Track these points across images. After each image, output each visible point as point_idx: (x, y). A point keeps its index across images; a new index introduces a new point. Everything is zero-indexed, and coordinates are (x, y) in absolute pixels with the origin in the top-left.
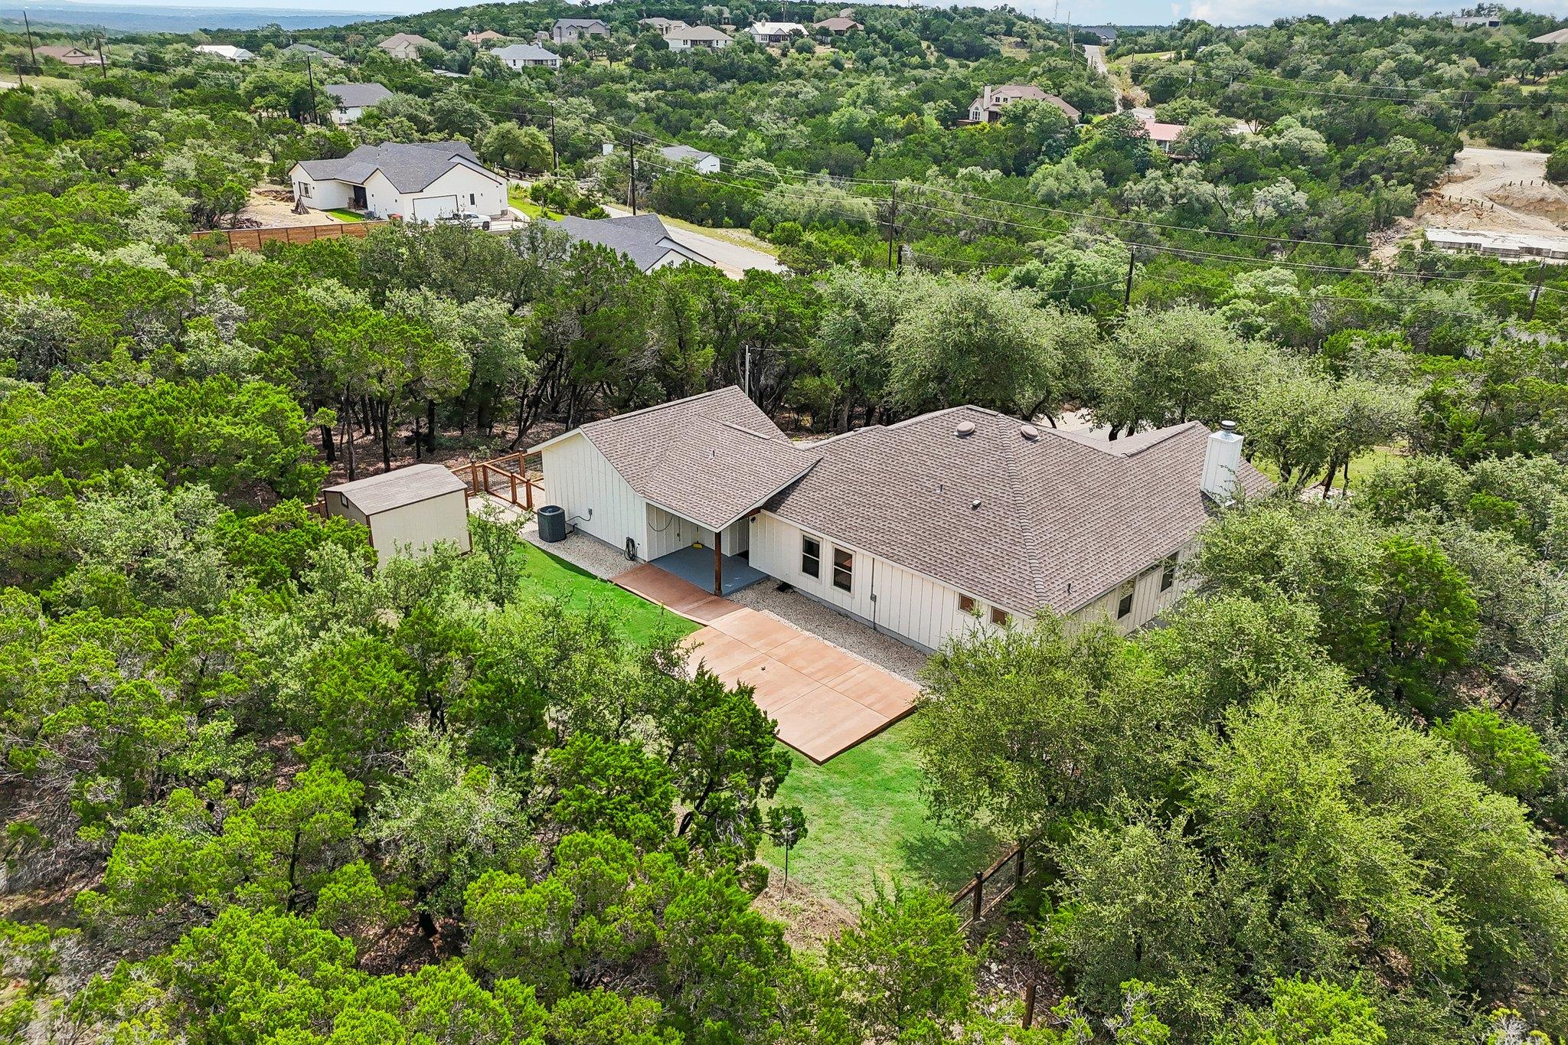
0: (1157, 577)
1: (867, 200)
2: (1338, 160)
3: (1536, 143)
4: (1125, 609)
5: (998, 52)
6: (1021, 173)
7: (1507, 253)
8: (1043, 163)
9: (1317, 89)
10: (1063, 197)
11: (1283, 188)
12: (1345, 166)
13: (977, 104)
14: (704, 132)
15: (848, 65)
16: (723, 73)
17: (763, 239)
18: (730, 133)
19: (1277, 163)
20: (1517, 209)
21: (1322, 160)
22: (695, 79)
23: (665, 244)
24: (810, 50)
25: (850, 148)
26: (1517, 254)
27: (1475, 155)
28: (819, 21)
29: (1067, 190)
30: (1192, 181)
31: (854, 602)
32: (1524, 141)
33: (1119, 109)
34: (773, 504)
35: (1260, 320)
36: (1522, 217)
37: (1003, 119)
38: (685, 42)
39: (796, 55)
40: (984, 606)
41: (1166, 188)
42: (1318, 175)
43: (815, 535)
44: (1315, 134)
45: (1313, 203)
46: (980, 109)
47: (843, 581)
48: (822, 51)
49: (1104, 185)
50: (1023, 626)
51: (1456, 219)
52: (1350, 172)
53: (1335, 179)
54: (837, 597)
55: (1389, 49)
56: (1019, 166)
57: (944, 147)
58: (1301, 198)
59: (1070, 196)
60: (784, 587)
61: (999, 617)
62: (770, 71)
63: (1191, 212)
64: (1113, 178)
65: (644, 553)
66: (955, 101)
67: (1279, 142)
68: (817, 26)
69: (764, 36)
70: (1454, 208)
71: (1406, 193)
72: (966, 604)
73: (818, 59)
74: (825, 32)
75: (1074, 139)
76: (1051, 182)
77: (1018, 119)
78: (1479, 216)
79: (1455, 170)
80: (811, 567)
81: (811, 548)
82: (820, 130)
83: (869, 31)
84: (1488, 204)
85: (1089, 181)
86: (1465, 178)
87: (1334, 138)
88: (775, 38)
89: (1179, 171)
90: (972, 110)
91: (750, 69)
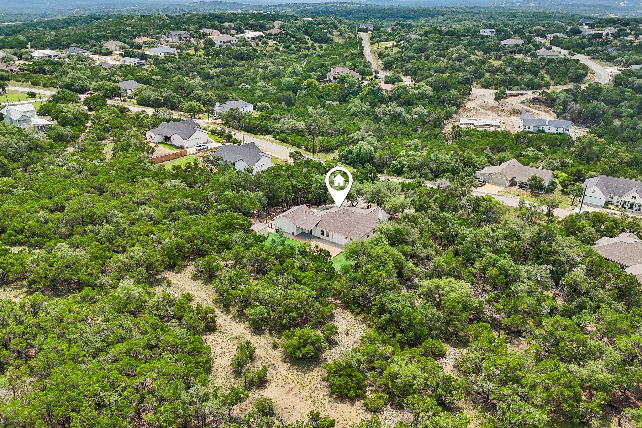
0: (372, 232)
1: (302, 122)
2: (436, 97)
3: (494, 87)
4: (368, 237)
5: (332, 40)
6: (345, 101)
7: (480, 126)
8: (351, 98)
9: (434, 66)
10: (358, 112)
11: (420, 109)
12: (439, 98)
13: (329, 73)
14: (240, 87)
15: (281, 49)
16: (239, 57)
17: (276, 139)
18: (249, 87)
19: (419, 99)
20: (486, 110)
21: (432, 97)
22: (230, 62)
23: (260, 154)
24: (267, 43)
25: (290, 93)
26: (483, 126)
27: (477, 91)
28: (268, 30)
29: (359, 110)
30: (395, 108)
31: (330, 239)
32: (490, 86)
33: (374, 74)
34: (316, 226)
35: (406, 163)
36: (488, 112)
37: (338, 80)
38: (221, 42)
39: (262, 45)
40: (349, 238)
41: (387, 109)
42: (431, 102)
43: (323, 230)
44: (430, 88)
45: (429, 112)
46: (330, 75)
47: (328, 236)
48: (271, 42)
49: (369, 107)
50: (354, 240)
51: (470, 114)
52: (440, 100)
53: (435, 103)
54: (327, 239)
55: (457, 47)
56: (344, 99)
57: (320, 93)
58: (425, 111)
59: (360, 112)
60: (318, 238)
61: (351, 239)
62: (255, 55)
63: (395, 117)
64: (372, 105)
65: (295, 234)
66: (322, 73)
67: (420, 91)
68: (268, 32)
69: (249, 38)
70: (469, 110)
71: (454, 108)
72: (346, 238)
73: (270, 46)
74: (271, 34)
75: (360, 89)
76: (354, 108)
77: (343, 81)
78: (476, 112)
79: (470, 97)
80: (323, 234)
81: (323, 232)
82: (278, 84)
83: (287, 34)
84: (478, 108)
85: (365, 107)
86: (473, 100)
87: (436, 90)
88: (253, 38)
89: (391, 105)
90: (327, 75)
91: (248, 55)
